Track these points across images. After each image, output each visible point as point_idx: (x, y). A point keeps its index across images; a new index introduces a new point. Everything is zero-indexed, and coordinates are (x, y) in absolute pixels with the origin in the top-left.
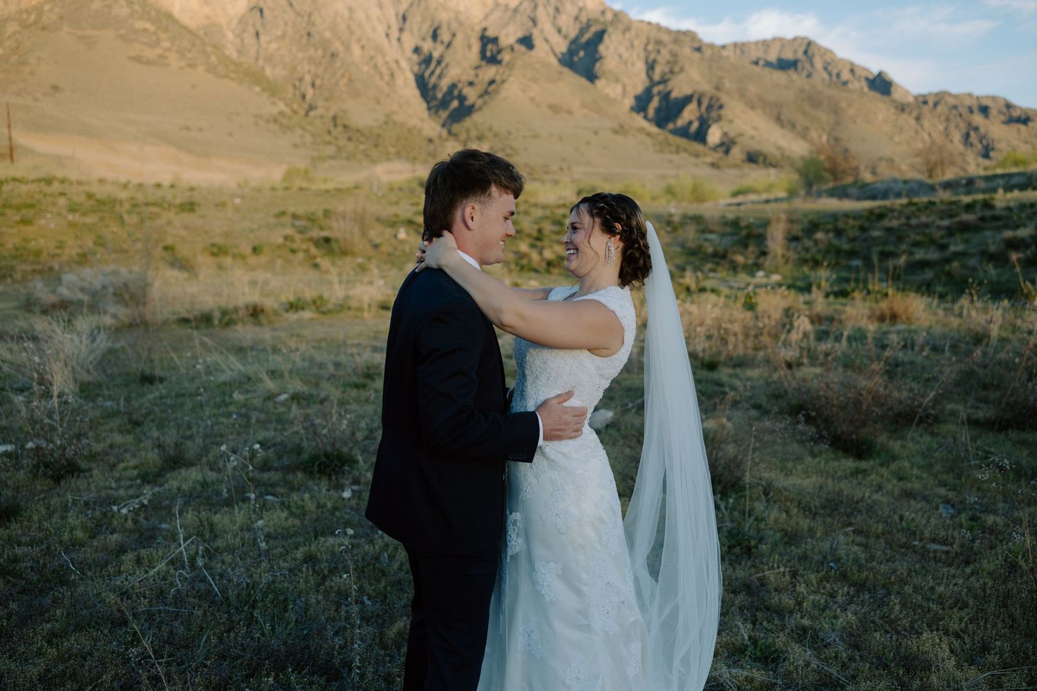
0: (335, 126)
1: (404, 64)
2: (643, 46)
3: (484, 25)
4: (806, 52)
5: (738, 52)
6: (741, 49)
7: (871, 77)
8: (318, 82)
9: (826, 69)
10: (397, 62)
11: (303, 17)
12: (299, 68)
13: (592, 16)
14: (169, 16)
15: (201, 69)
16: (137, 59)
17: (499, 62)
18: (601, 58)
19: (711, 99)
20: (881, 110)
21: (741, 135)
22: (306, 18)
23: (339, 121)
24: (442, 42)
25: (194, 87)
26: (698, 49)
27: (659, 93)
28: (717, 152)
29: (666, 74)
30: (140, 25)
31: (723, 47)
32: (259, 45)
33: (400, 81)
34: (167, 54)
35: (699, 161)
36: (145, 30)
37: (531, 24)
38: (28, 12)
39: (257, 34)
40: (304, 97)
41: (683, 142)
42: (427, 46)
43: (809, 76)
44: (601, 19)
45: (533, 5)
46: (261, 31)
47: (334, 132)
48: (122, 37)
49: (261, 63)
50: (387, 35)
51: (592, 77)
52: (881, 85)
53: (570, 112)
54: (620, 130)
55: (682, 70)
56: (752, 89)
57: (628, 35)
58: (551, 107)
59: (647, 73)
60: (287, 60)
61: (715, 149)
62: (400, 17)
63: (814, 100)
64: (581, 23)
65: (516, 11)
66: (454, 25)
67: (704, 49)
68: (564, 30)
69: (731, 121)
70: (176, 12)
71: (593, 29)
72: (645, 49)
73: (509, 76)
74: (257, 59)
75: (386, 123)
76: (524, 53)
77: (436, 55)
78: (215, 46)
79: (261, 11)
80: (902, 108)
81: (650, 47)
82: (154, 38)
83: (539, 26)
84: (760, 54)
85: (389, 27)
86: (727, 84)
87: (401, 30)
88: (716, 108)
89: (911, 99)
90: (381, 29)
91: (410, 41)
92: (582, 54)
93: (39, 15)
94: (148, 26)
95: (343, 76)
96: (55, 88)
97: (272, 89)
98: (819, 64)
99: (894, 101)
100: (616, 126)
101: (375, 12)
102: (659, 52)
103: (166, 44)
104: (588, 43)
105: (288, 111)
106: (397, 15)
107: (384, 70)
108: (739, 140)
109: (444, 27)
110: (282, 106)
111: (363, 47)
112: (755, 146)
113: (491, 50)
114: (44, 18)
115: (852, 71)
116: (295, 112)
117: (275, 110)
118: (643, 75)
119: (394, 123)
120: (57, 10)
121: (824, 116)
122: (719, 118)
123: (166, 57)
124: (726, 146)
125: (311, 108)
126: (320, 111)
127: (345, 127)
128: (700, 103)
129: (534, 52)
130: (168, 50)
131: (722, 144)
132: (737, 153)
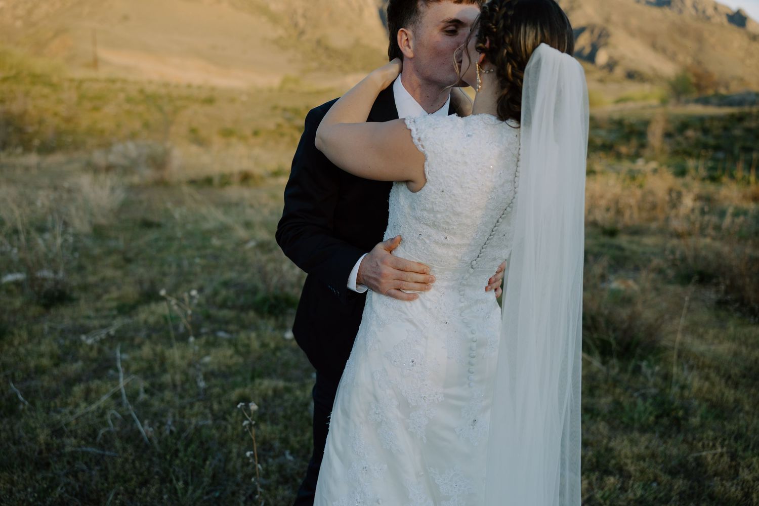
0: (319, 47)
1: (370, 1)
7: (730, 13)
8: (308, 14)
9: (694, 6)
12: (294, 4)
15: (225, 5)
19: (602, 29)
20: (736, 39)
21: (623, 57)
23: (322, 43)
25: (220, 17)
28: (604, 71)
33: (366, 14)
40: (297, 24)
43: (681, 11)
47: (318, 52)
52: (738, 19)
55: (580, 6)
56: (634, 22)
61: (602, 68)
63: (682, 31)
69: (616, 47)
75: (355, 45)
80: (754, 38)
86: (615, 18)
88: (604, 36)
95: (325, 10)
96: (126, 17)
97: (275, 19)
98: (688, 3)
99: (748, 32)
105: (285, 35)
107: (355, 6)
108: (622, 61)
110: (281, 32)
112: (633, 66)
115: (716, 8)
116: (290, 36)
117: (276, 35)
119: (361, 45)
121: (690, 44)
122: (606, 44)
124: (611, 66)
125: (302, 33)
126: (308, 36)
127: (326, 48)
128: (592, 32)
131: (608, 65)
132: (619, 72)
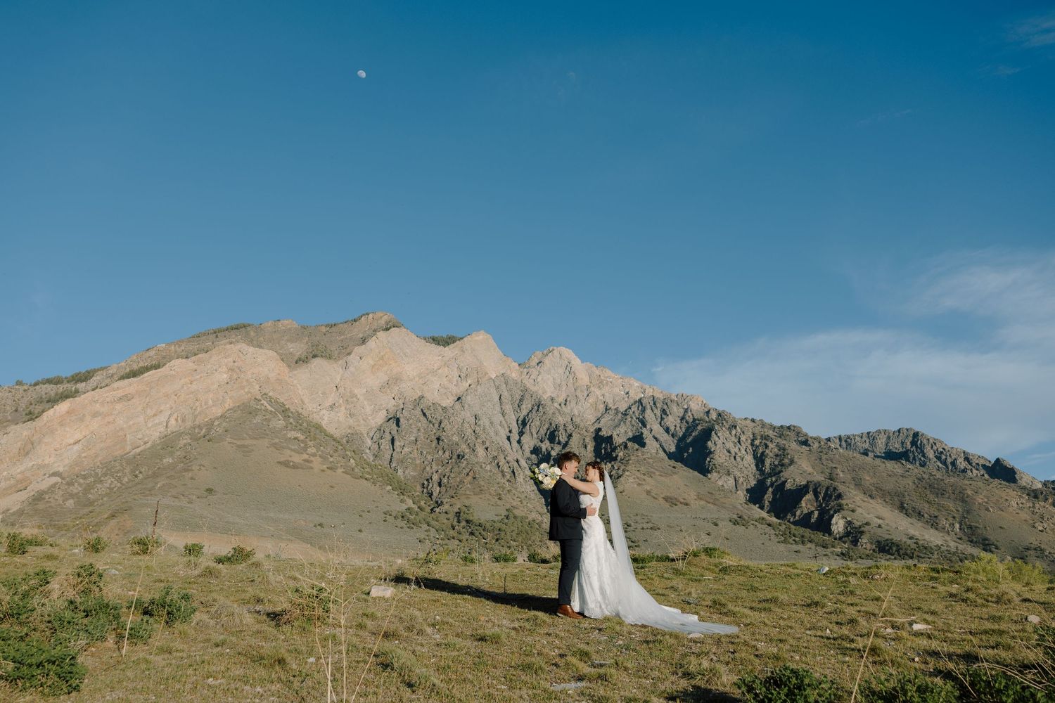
0: (459, 522)
1: (523, 463)
2: (749, 441)
3: (597, 426)
4: (914, 443)
5: (844, 443)
6: (846, 441)
7: (989, 465)
8: (445, 480)
9: (939, 458)
10: (517, 461)
11: (433, 425)
12: (428, 469)
13: (696, 418)
14: (318, 427)
15: (340, 471)
16: (285, 464)
17: (615, 459)
18: (710, 452)
19: (828, 488)
20: (1012, 498)
21: (867, 524)
22: (437, 425)
23: (463, 516)
24: (559, 443)
25: (331, 487)
26: (805, 443)
27: (772, 485)
28: (845, 543)
29: (775, 466)
30: (292, 434)
31: (829, 440)
32: (394, 450)
33: (520, 478)
34: (312, 458)
35: (828, 551)
36: (295, 439)
37: (640, 425)
38: (200, 427)
39: (393, 441)
40: (431, 495)
41: (807, 532)
42: (545, 446)
43: (923, 465)
44: (707, 419)
45: (640, 408)
46: (396, 437)
47: (457, 527)
48: (274, 445)
49: (394, 465)
50: (509, 438)
51: (704, 471)
52: (1001, 472)
53: (687, 504)
54: (739, 521)
55: (792, 462)
57: (734, 432)
58: (666, 499)
59: (757, 465)
60: (418, 462)
61: (840, 538)
62: (520, 422)
63: (937, 489)
64: (687, 422)
65: (625, 414)
66: (570, 427)
67: (810, 442)
68: (672, 428)
69: (853, 511)
70: (324, 424)
71: (699, 428)
72: (752, 445)
73: (624, 471)
74: (390, 462)
75: (507, 517)
76: (637, 450)
77: (553, 453)
78: (354, 451)
79: (398, 421)
80: (1035, 495)
81: (757, 442)
82: (302, 445)
83: (648, 427)
84: (867, 446)
85: (510, 432)
86: (841, 475)
87: (521, 433)
88: (833, 498)
89: (1040, 486)
90: (503, 433)
91: (529, 442)
92: (691, 450)
93: (209, 430)
94: (299, 435)
95: (468, 474)
96: (210, 491)
97: (402, 490)
98: (931, 454)
99: (1024, 488)
100: (735, 517)
101: (498, 418)
102: (767, 446)
103: (313, 450)
104: (696, 440)
105: (415, 507)
106: (518, 421)
107: (506, 469)
108: (866, 528)
109: (561, 428)
110: (410, 503)
111: (487, 449)
112: (884, 536)
113: (606, 449)
114: (214, 431)
115: (967, 459)
116: (421, 509)
117: (404, 507)
118: (755, 468)
119: (515, 517)
120: (224, 424)
121: (951, 505)
123: (311, 462)
124: (853, 535)
125: (439, 504)
126: (445, 507)
127: (467, 521)
128: (816, 494)
129: (645, 450)
130: (314, 455)
131: (847, 534)
132: (864, 540)
